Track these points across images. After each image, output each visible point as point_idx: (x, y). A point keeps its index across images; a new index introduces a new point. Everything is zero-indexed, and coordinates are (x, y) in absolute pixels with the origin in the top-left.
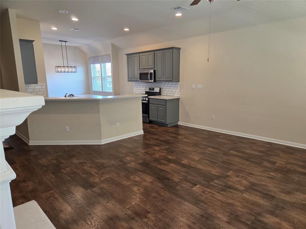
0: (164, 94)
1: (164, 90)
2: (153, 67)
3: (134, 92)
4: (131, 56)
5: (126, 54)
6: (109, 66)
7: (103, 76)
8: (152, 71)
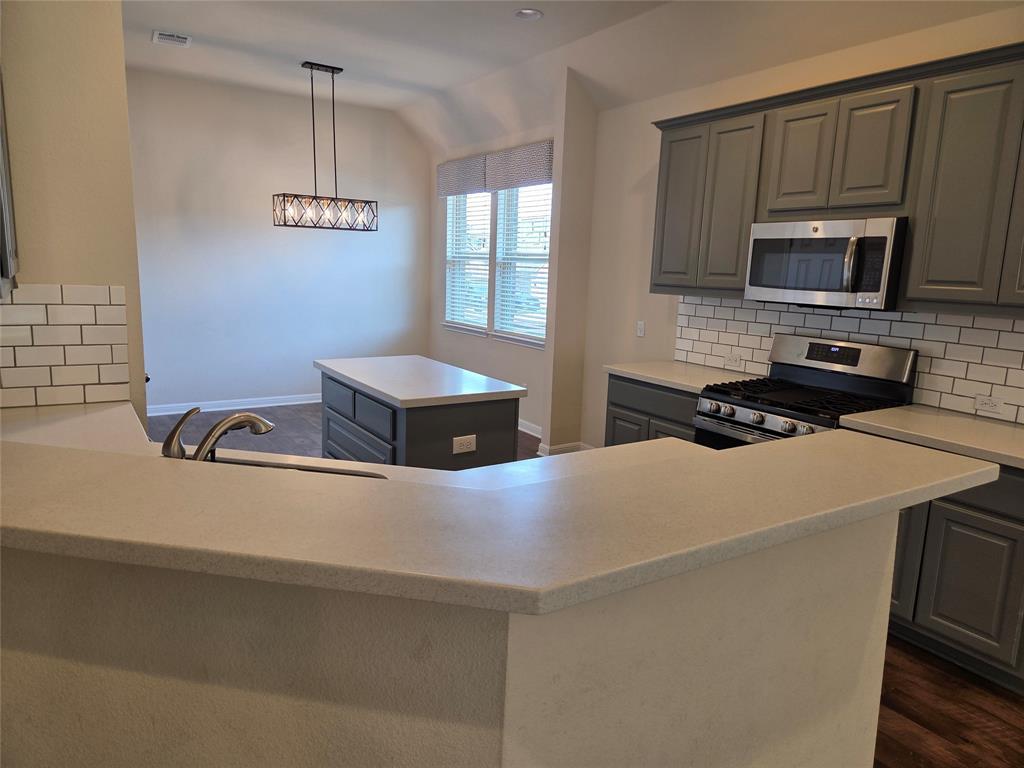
0: (948, 402)
1: (945, 367)
2: (891, 194)
3: (681, 356)
4: (700, 129)
5: (657, 124)
6: (536, 202)
7: (500, 255)
8: (883, 227)
